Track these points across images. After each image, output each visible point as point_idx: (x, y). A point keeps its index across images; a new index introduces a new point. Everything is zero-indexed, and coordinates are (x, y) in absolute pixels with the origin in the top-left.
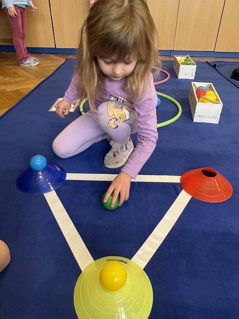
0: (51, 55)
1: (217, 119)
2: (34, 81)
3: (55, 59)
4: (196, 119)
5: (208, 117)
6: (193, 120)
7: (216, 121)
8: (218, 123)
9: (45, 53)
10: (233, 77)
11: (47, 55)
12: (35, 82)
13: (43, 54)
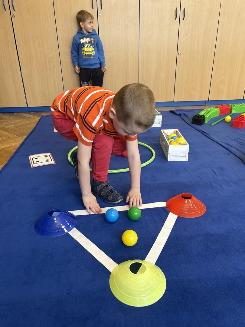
0: (24, 114)
1: (186, 157)
2: (16, 139)
3: (29, 117)
4: (170, 159)
5: (179, 156)
6: (167, 160)
7: (186, 159)
8: (187, 161)
9: (16, 112)
10: (193, 123)
11: (19, 114)
12: (18, 140)
13: (15, 113)
